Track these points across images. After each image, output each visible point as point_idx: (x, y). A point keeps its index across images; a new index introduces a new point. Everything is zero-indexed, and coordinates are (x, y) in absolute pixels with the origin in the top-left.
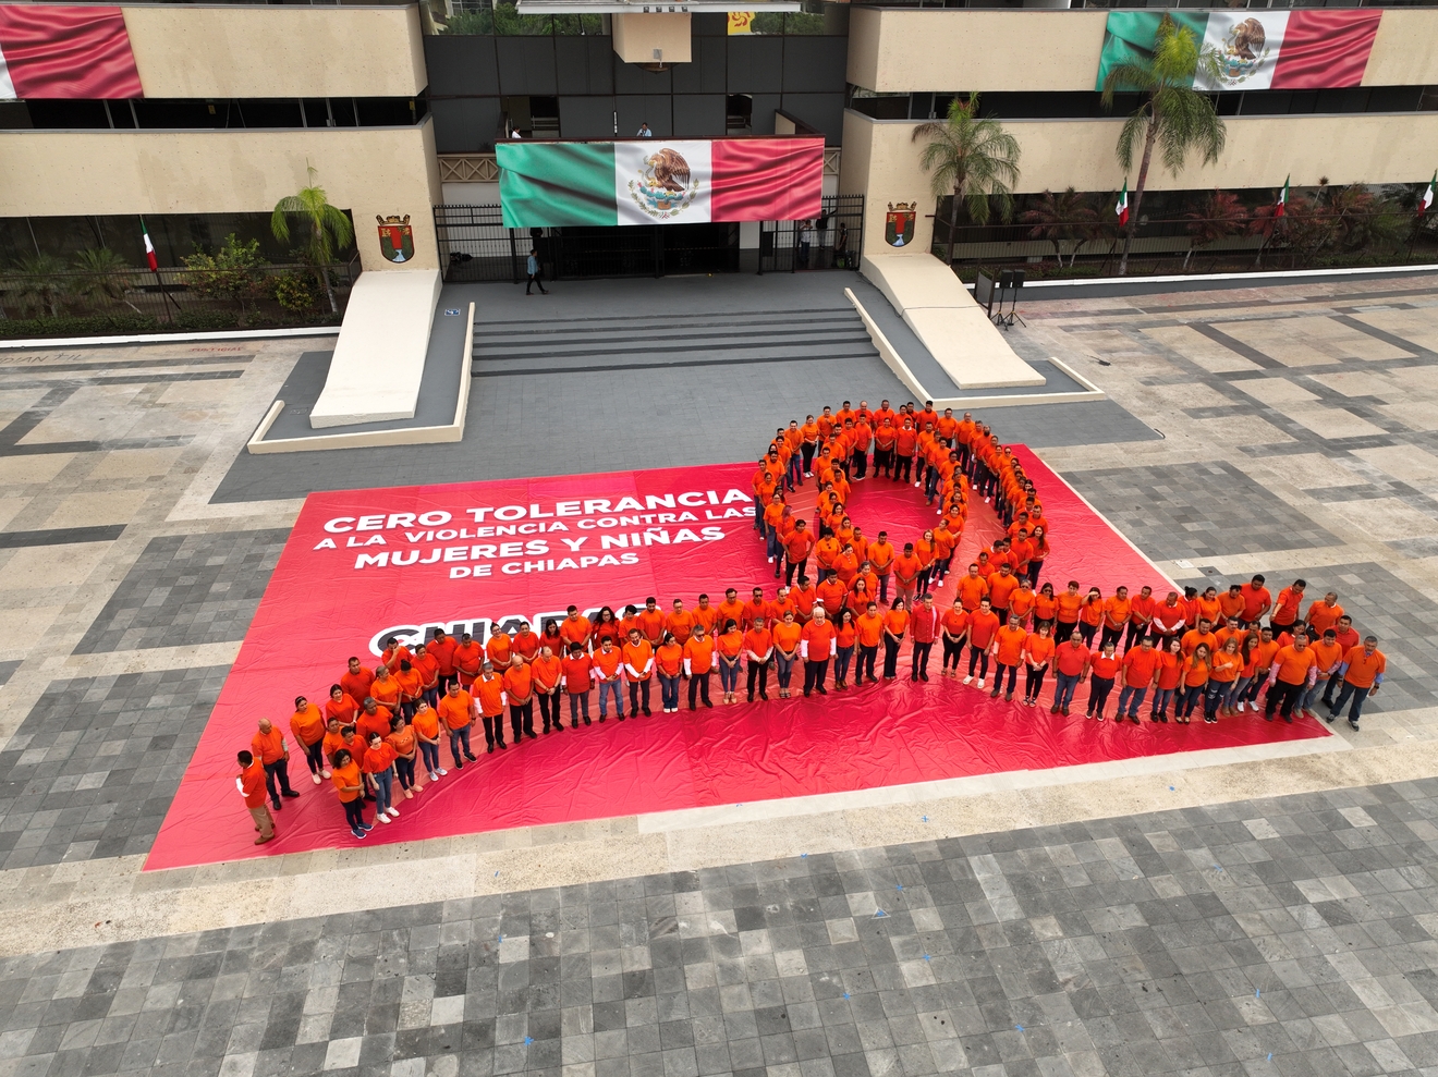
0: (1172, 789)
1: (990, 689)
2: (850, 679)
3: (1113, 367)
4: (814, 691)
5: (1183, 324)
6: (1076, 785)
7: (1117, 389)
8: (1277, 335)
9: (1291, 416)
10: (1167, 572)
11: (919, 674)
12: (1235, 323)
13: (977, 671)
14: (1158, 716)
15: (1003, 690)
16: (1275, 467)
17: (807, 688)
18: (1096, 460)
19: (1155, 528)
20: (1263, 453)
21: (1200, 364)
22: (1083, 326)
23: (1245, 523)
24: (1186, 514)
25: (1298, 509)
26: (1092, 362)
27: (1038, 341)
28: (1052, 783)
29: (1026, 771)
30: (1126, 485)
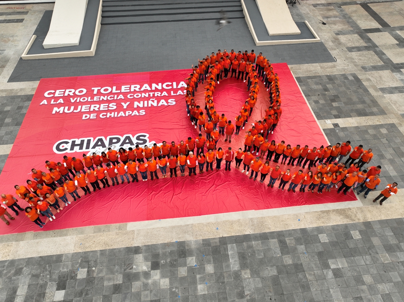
0: (299, 220)
3: (327, 26)
4: (192, 174)
5: (358, 4)
6: (268, 217)
7: (326, 37)
8: (391, 10)
9: (385, 52)
10: (321, 125)
11: (228, 168)
12: (378, 4)
13: (246, 170)
14: (302, 190)
16: (372, 77)
17: (190, 173)
18: (310, 71)
19: (322, 104)
20: (370, 70)
21: (359, 24)
22: (321, 4)
23: (354, 103)
24: (335, 98)
25: (375, 97)
26: (320, 23)
27: (303, 12)
28: (261, 216)
29: (254, 210)
30: (317, 84)
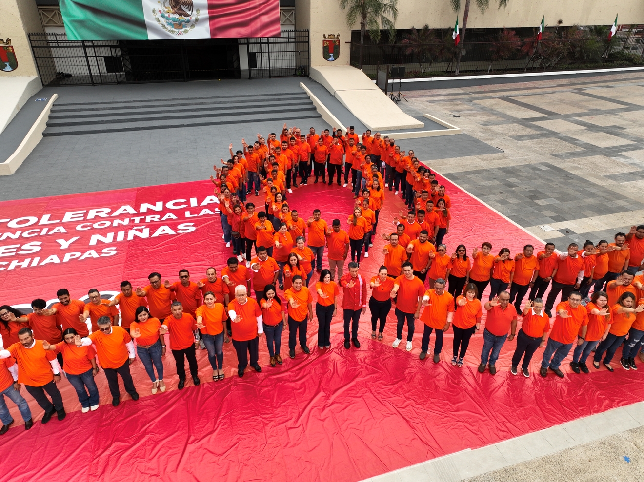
0: (627, 459)
1: (418, 351)
2: (284, 352)
3: (462, 118)
4: (249, 369)
7: (467, 128)
8: (548, 101)
9: (574, 137)
10: (536, 234)
11: (351, 341)
12: (523, 97)
13: (405, 333)
15: (430, 352)
16: (579, 164)
17: (242, 366)
18: (465, 166)
19: (517, 204)
20: (567, 157)
21: (511, 115)
22: (440, 100)
24: (535, 195)
25: (606, 187)
26: (450, 116)
29: (469, 450)
